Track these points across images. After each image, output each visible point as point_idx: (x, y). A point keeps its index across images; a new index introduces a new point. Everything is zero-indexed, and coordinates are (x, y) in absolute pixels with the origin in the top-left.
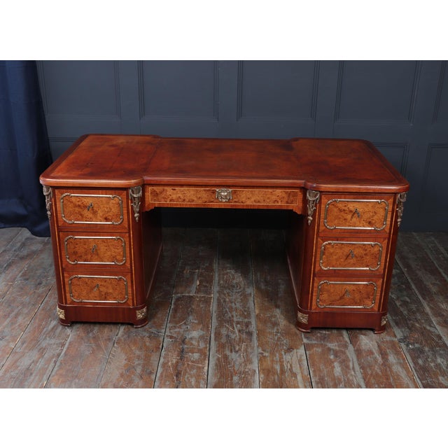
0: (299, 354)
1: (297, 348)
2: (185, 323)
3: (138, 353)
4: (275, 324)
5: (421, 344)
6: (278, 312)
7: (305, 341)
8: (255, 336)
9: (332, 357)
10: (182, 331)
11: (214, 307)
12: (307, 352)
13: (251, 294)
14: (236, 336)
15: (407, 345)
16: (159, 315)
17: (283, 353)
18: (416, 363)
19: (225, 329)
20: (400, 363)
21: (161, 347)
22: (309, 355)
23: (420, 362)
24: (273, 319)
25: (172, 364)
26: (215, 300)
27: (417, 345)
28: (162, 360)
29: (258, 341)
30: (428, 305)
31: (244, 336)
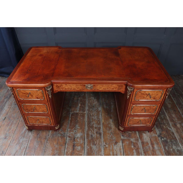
0: (120, 145)
1: (119, 142)
2: (75, 129)
3: (56, 146)
4: (110, 128)
5: (166, 138)
6: (111, 121)
7: (122, 137)
8: (102, 135)
9: (133, 147)
10: (74, 133)
11: (86, 119)
12: (123, 144)
13: (100, 111)
14: (95, 135)
15: (161, 139)
16: (65, 124)
17: (113, 145)
18: (165, 149)
19: (90, 131)
20: (159, 149)
21: (65, 142)
22: (124, 145)
23: (167, 148)
24: (109, 125)
25: (70, 153)
26: (87, 115)
27: (165, 139)
28: (66, 150)
29: (104, 138)
30: (168, 115)
31: (98, 135)
